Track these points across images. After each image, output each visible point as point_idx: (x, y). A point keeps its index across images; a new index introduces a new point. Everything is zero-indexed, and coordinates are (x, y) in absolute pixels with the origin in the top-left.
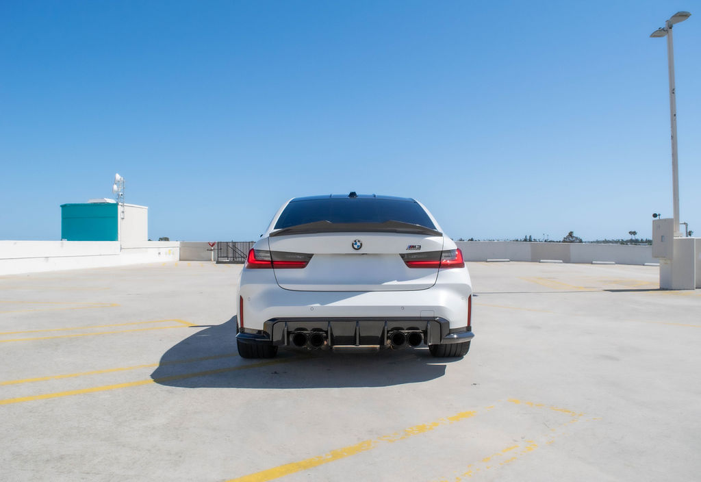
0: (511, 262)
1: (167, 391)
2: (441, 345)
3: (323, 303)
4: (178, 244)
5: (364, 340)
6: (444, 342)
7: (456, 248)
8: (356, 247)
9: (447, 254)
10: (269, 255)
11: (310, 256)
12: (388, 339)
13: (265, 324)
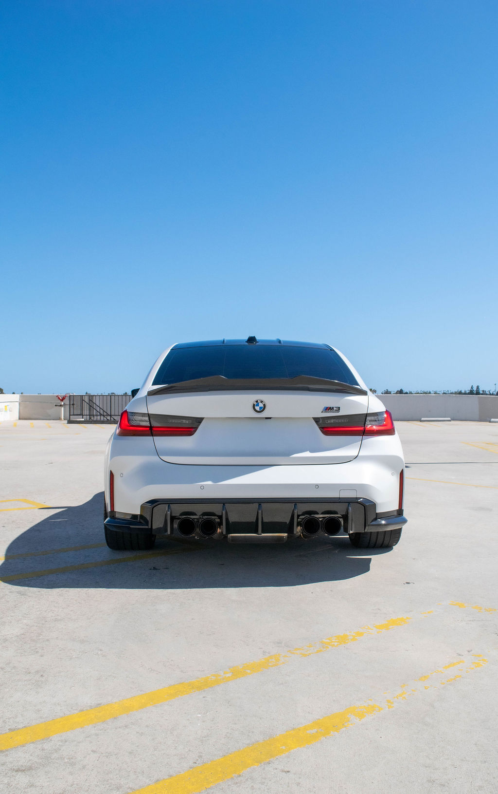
0: (453, 422)
1: (18, 592)
2: (366, 533)
3: (215, 480)
4: (17, 397)
5: (268, 528)
6: (368, 529)
7: (384, 410)
8: (257, 408)
9: (373, 418)
10: (147, 418)
11: (199, 420)
12: (298, 526)
13: (142, 507)
